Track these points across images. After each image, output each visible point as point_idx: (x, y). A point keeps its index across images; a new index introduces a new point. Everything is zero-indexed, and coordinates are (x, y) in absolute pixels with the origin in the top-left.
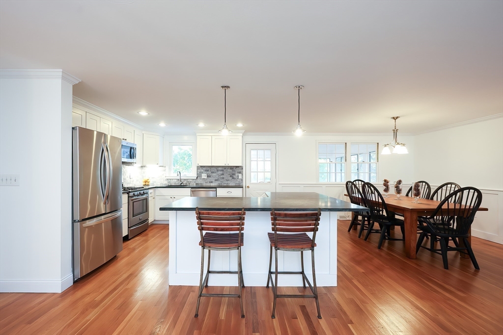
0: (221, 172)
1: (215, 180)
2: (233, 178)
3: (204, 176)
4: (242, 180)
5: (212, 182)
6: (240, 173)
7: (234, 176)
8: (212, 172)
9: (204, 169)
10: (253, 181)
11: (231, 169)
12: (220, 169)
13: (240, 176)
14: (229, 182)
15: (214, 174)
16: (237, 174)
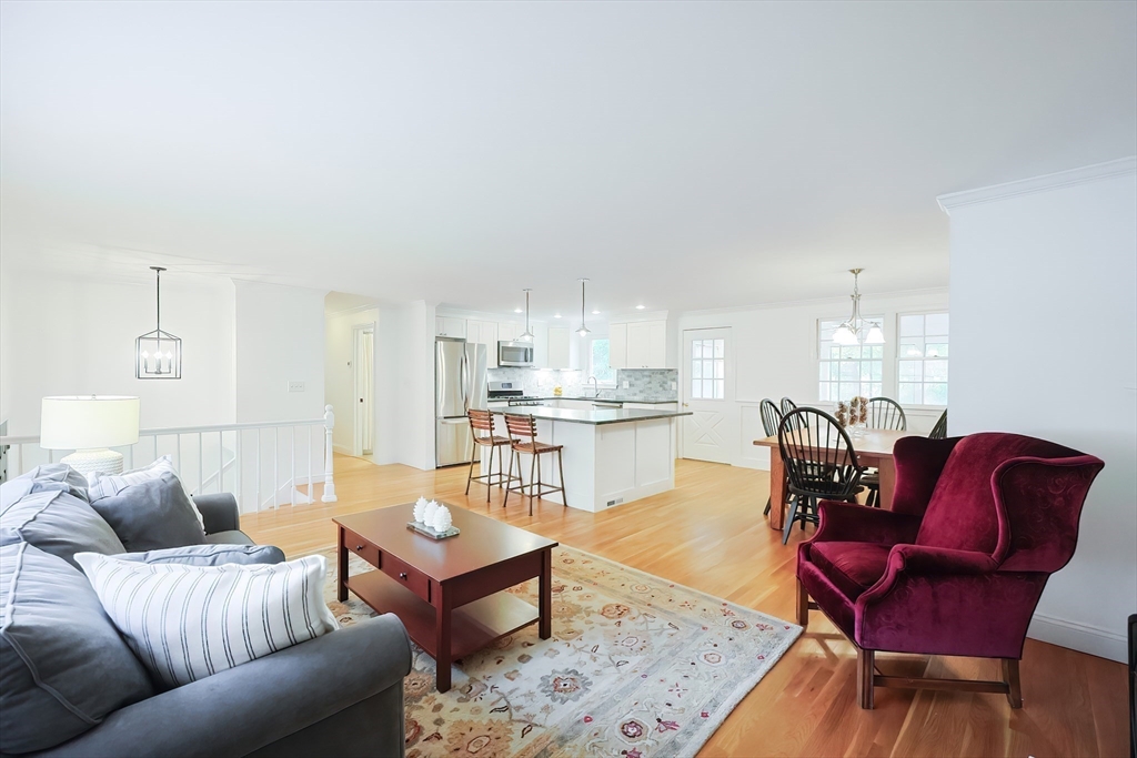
0: (648, 379)
1: (641, 392)
2: (664, 389)
3: (626, 384)
4: (677, 392)
5: (635, 394)
6: (674, 380)
7: (666, 386)
8: (636, 379)
9: (626, 373)
10: (696, 394)
11: (661, 373)
12: (646, 373)
13: (674, 384)
14: (658, 395)
15: (638, 382)
16: (669, 383)
